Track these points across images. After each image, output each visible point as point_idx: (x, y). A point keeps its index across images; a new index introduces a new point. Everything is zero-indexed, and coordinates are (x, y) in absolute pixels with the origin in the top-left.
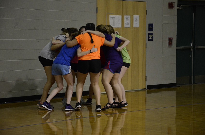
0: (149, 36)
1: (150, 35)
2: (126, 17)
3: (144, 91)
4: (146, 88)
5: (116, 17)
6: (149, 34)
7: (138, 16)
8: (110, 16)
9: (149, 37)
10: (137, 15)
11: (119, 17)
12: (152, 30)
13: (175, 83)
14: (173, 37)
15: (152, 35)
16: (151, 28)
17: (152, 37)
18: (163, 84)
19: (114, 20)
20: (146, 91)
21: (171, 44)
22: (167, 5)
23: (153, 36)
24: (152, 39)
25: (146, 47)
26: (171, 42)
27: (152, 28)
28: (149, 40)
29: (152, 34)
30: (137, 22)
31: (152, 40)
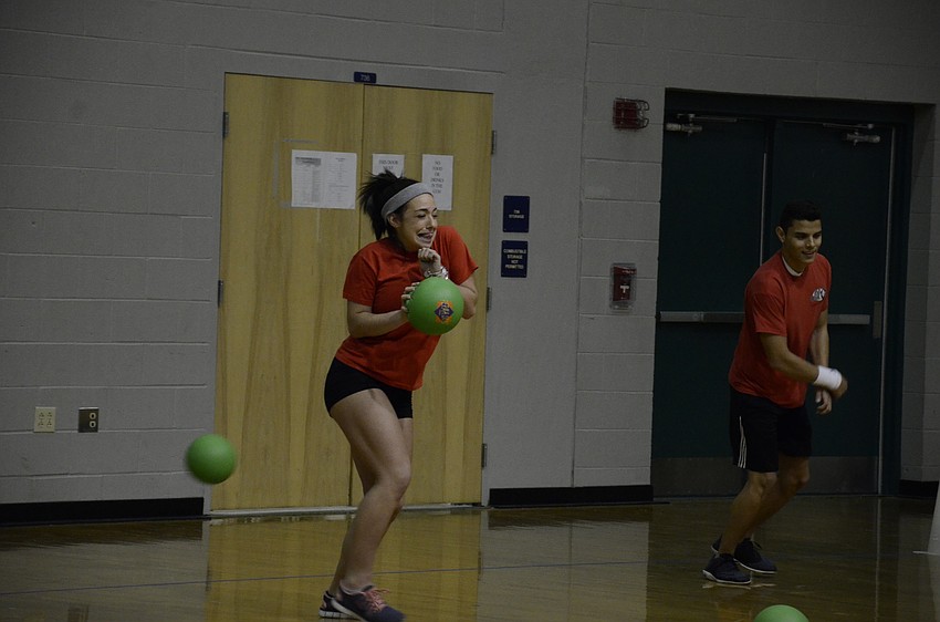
0: (504, 256)
1: (510, 251)
2: (383, 162)
3: (474, 513)
4: (485, 502)
5: (330, 158)
6: (506, 245)
7: (447, 162)
8: (295, 153)
9: (505, 260)
10: (443, 152)
11: (342, 160)
12: (522, 226)
13: (648, 482)
14: (637, 267)
15: (521, 251)
16: (517, 215)
17: (524, 261)
18: (578, 484)
19: (315, 173)
20: (485, 514)
21: (628, 295)
22: (610, 113)
23: (525, 256)
24: (521, 267)
25: (488, 308)
26: (624, 288)
27: (522, 217)
28: (506, 273)
29: (524, 245)
30: (441, 186)
31: (522, 273)
